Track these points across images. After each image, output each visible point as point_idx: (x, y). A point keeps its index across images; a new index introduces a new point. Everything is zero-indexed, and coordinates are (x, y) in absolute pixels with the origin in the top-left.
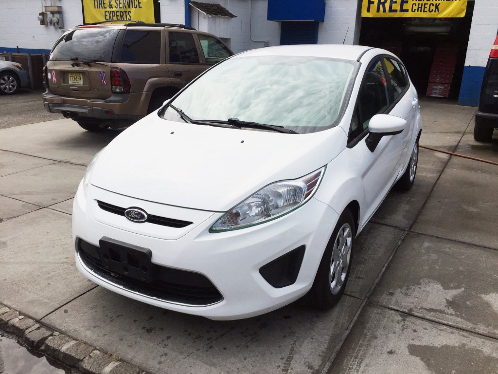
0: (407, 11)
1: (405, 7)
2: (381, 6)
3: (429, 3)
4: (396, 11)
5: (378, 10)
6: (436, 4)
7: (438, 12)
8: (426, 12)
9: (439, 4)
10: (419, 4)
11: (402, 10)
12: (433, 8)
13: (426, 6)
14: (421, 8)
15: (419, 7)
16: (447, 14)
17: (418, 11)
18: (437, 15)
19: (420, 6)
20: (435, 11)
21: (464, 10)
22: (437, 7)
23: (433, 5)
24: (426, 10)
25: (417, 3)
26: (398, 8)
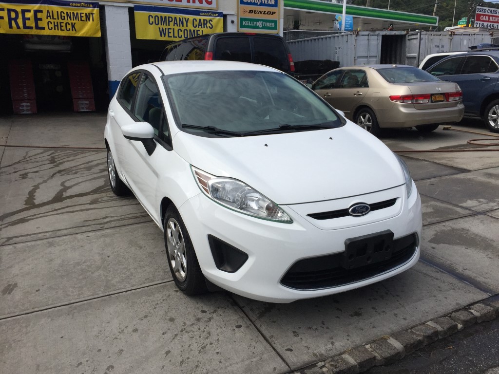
0: (43, 28)
1: (40, 24)
2: (13, 22)
3: (65, 21)
4: (31, 28)
5: (11, 26)
6: (72, 23)
7: (76, 31)
8: (64, 30)
9: (75, 23)
10: (54, 22)
11: (37, 27)
12: (69, 27)
13: (62, 24)
14: (57, 26)
15: (55, 26)
16: (84, 33)
17: (55, 29)
18: (76, 33)
19: (56, 24)
20: (73, 30)
21: (99, 30)
22: (73, 26)
23: (69, 24)
24: (63, 28)
25: (52, 21)
26: (33, 25)
